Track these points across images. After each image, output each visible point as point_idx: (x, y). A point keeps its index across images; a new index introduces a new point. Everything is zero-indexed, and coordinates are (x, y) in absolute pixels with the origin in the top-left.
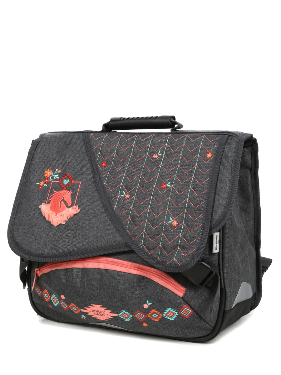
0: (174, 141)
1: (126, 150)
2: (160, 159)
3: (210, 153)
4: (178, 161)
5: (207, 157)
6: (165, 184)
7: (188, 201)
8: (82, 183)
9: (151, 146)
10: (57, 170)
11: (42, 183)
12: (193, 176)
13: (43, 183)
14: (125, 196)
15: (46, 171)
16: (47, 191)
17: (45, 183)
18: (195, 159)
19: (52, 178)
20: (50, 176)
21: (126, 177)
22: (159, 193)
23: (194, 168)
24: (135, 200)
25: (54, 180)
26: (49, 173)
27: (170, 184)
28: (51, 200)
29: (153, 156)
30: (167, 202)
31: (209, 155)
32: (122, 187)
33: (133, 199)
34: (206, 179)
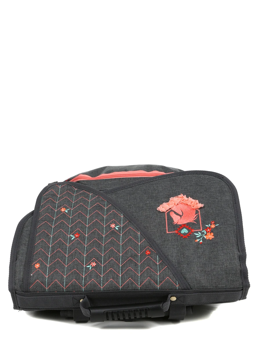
0: (76, 279)
1: (127, 267)
2: (88, 262)
3: (37, 268)
4: (68, 260)
5: (39, 264)
6: (77, 237)
7: (52, 226)
8: (165, 233)
9: (101, 274)
10: (201, 241)
11: (213, 226)
12: (51, 246)
13: (211, 227)
14: (116, 226)
15: (213, 237)
16: (203, 222)
17: (210, 228)
18: (51, 261)
19: (203, 233)
20: (206, 234)
21: (119, 242)
22: (81, 230)
23: (51, 254)
24: (104, 223)
25: (200, 232)
26: (210, 236)
27: (71, 238)
28: (195, 214)
29: (96, 264)
30: (72, 223)
31: (37, 266)
32: (120, 233)
33: (106, 223)
34: (38, 244)
